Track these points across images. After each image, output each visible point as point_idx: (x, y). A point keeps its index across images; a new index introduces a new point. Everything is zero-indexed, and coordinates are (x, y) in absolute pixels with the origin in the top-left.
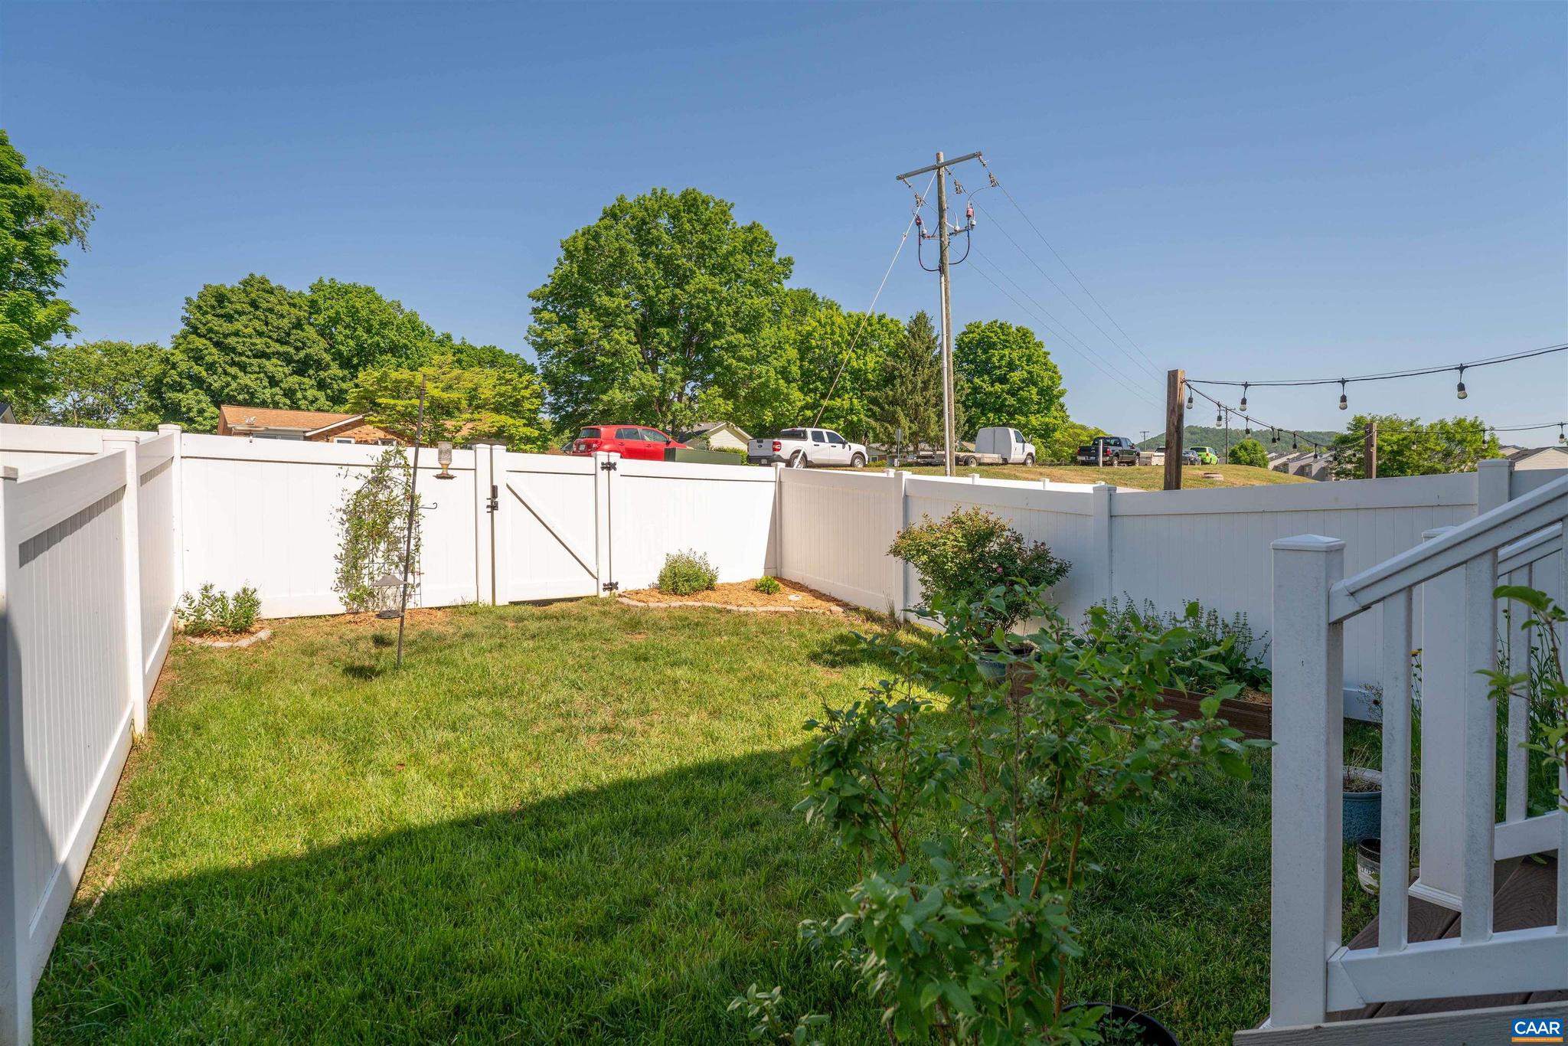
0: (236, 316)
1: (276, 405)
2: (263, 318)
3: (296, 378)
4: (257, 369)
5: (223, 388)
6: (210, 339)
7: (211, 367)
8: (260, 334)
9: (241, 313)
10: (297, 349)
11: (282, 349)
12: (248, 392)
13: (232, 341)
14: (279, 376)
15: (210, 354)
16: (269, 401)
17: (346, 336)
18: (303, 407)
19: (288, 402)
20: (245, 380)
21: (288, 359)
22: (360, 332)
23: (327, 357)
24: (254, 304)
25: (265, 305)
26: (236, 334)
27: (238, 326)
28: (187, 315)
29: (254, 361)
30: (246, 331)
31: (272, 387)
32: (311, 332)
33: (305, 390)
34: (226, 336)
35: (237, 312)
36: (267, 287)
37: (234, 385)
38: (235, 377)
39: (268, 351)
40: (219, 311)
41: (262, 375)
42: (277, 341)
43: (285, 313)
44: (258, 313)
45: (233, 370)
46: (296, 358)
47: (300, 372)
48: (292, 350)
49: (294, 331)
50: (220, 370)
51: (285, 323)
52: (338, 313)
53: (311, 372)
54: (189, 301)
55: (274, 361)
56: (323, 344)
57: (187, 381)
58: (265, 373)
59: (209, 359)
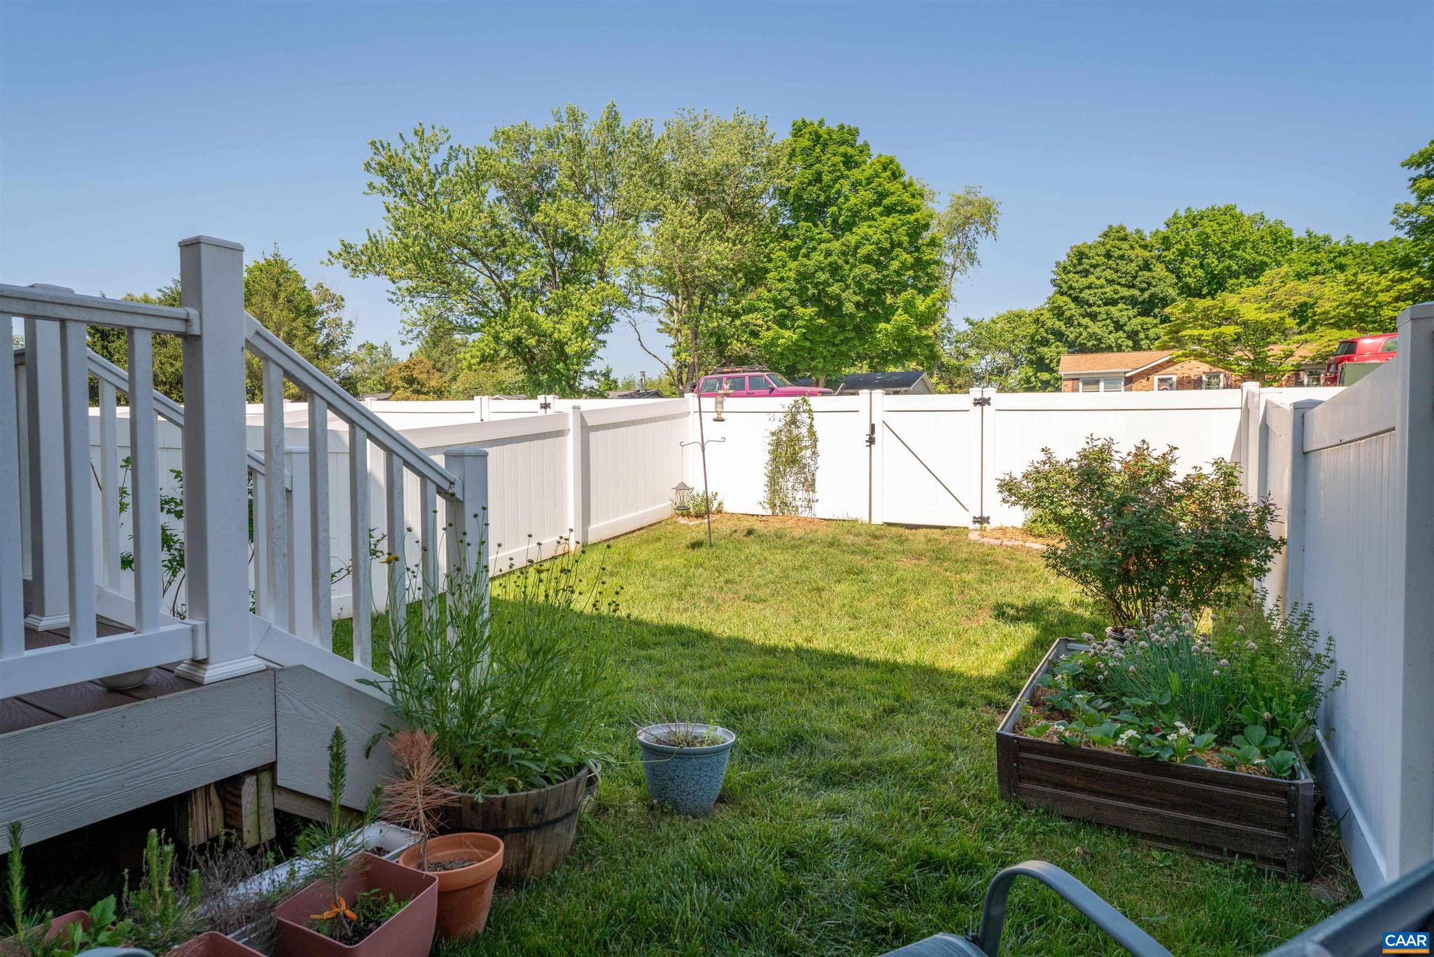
0: (1092, 270)
1: (1120, 348)
2: (1114, 266)
3: (1140, 319)
4: (1105, 317)
5: (1077, 338)
6: (1070, 296)
7: (1069, 322)
8: (1110, 282)
9: (1095, 266)
10: (1142, 290)
11: (1126, 292)
12: (1096, 339)
13: (1085, 295)
14: (1122, 320)
15: (1069, 309)
16: (1114, 345)
17: (1194, 267)
18: (1144, 347)
19: (1131, 343)
20: (1095, 328)
21: (1133, 302)
22: (1211, 259)
23: (1172, 292)
24: (1108, 255)
25: (1117, 253)
26: (1089, 287)
27: (1092, 278)
28: (1055, 277)
29: (1103, 309)
30: (1098, 282)
31: (1117, 331)
32: (1159, 270)
33: (1148, 329)
34: (1081, 291)
35: (1091, 266)
36: (1122, 234)
37: (1085, 334)
38: (1086, 327)
39: (1116, 296)
40: (1080, 268)
41: (1109, 321)
42: (1124, 285)
43: (1133, 257)
44: (1110, 262)
45: (1086, 321)
46: (1140, 299)
47: (1145, 313)
48: (1136, 292)
49: (1140, 273)
50: (1076, 322)
51: (1132, 267)
52: (1187, 245)
53: (1157, 310)
54: (1058, 264)
55: (1121, 306)
56: (1172, 279)
57: (1050, 336)
58: (1111, 318)
59: (1068, 314)
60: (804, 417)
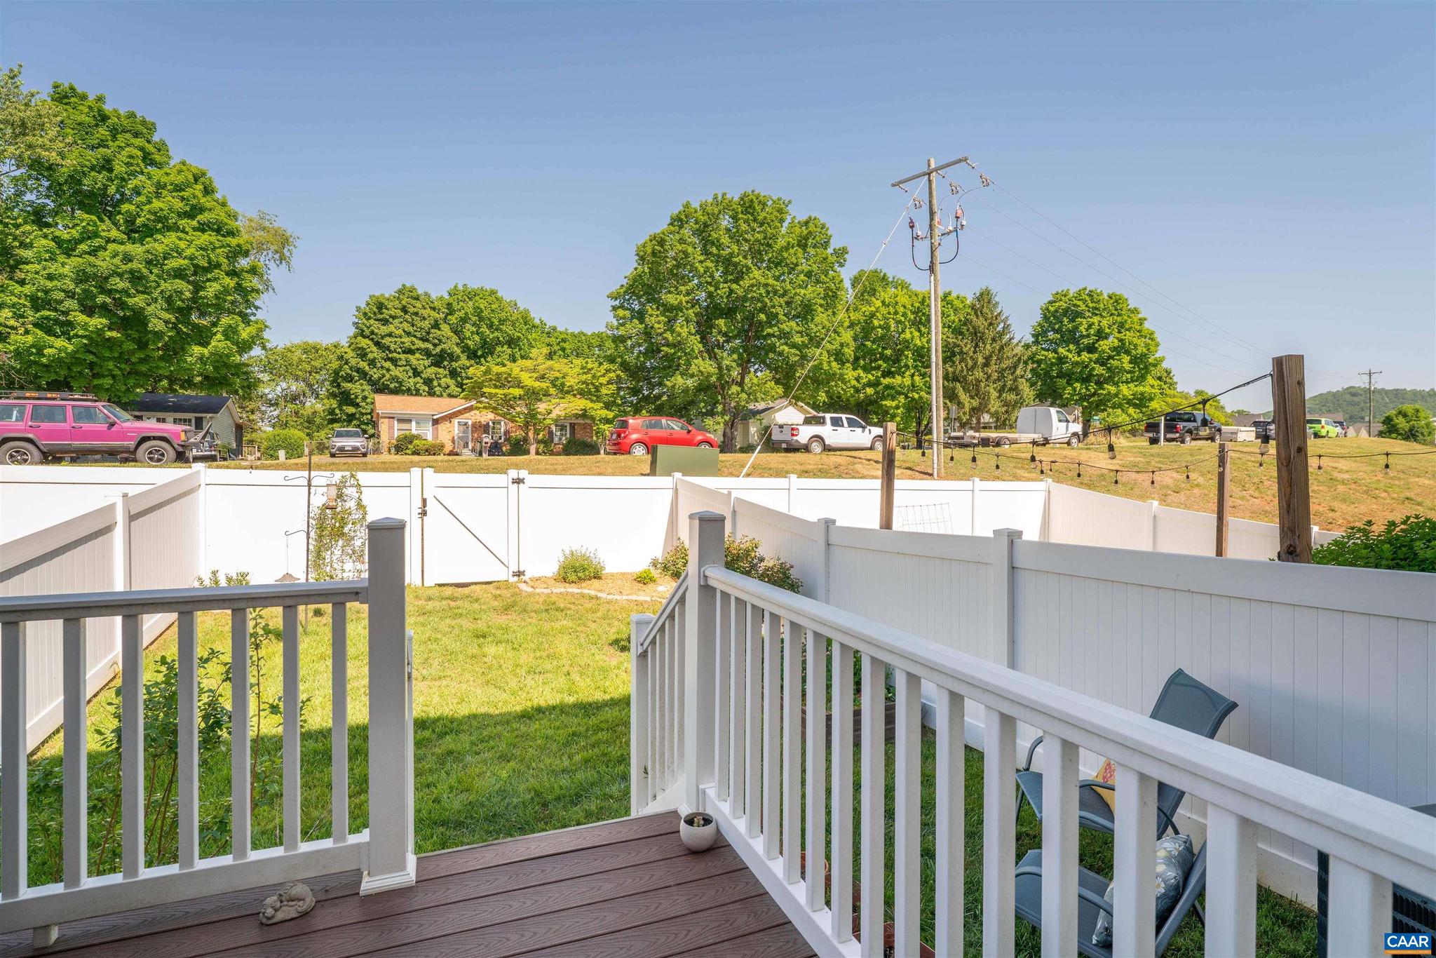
0: (391, 320)
1: (418, 393)
2: (410, 320)
3: (433, 369)
4: (404, 363)
5: (380, 379)
6: (372, 340)
7: (372, 363)
8: (408, 334)
9: (394, 318)
10: (435, 345)
11: (423, 345)
12: (397, 382)
13: (387, 341)
14: (420, 368)
15: (371, 352)
16: (413, 388)
17: (472, 333)
18: (438, 393)
19: (427, 389)
20: (396, 372)
21: (428, 354)
22: (484, 329)
23: (457, 350)
24: (404, 310)
25: (412, 310)
26: (390, 335)
27: (391, 328)
28: (357, 321)
29: (403, 356)
30: (397, 332)
31: (415, 377)
32: (445, 329)
33: (440, 379)
34: (382, 337)
35: (391, 316)
36: (414, 294)
37: (388, 376)
38: (388, 370)
39: (413, 347)
40: (380, 317)
41: (408, 368)
42: (421, 339)
43: (426, 316)
44: (407, 316)
45: (388, 364)
46: (434, 352)
47: (437, 364)
48: (431, 347)
49: (432, 331)
50: (378, 365)
51: (426, 324)
52: (466, 313)
53: (446, 363)
54: (358, 309)
55: (417, 355)
56: (455, 339)
57: (355, 373)
58: (410, 365)
59: (370, 356)
60: (351, 491)
